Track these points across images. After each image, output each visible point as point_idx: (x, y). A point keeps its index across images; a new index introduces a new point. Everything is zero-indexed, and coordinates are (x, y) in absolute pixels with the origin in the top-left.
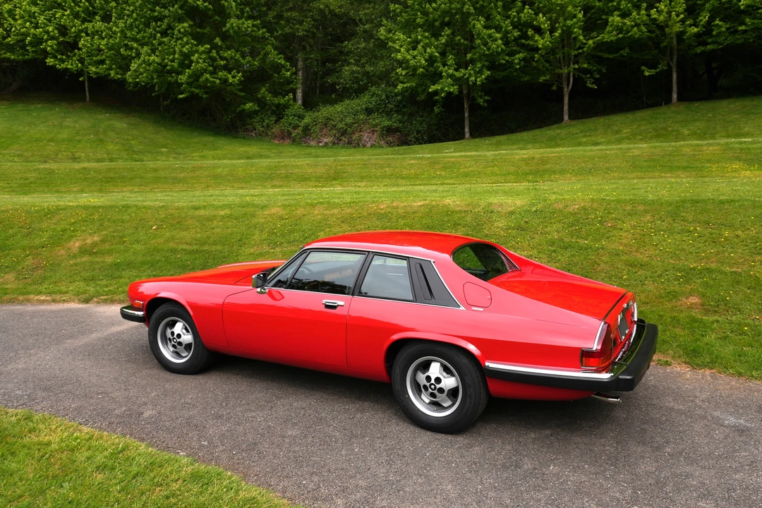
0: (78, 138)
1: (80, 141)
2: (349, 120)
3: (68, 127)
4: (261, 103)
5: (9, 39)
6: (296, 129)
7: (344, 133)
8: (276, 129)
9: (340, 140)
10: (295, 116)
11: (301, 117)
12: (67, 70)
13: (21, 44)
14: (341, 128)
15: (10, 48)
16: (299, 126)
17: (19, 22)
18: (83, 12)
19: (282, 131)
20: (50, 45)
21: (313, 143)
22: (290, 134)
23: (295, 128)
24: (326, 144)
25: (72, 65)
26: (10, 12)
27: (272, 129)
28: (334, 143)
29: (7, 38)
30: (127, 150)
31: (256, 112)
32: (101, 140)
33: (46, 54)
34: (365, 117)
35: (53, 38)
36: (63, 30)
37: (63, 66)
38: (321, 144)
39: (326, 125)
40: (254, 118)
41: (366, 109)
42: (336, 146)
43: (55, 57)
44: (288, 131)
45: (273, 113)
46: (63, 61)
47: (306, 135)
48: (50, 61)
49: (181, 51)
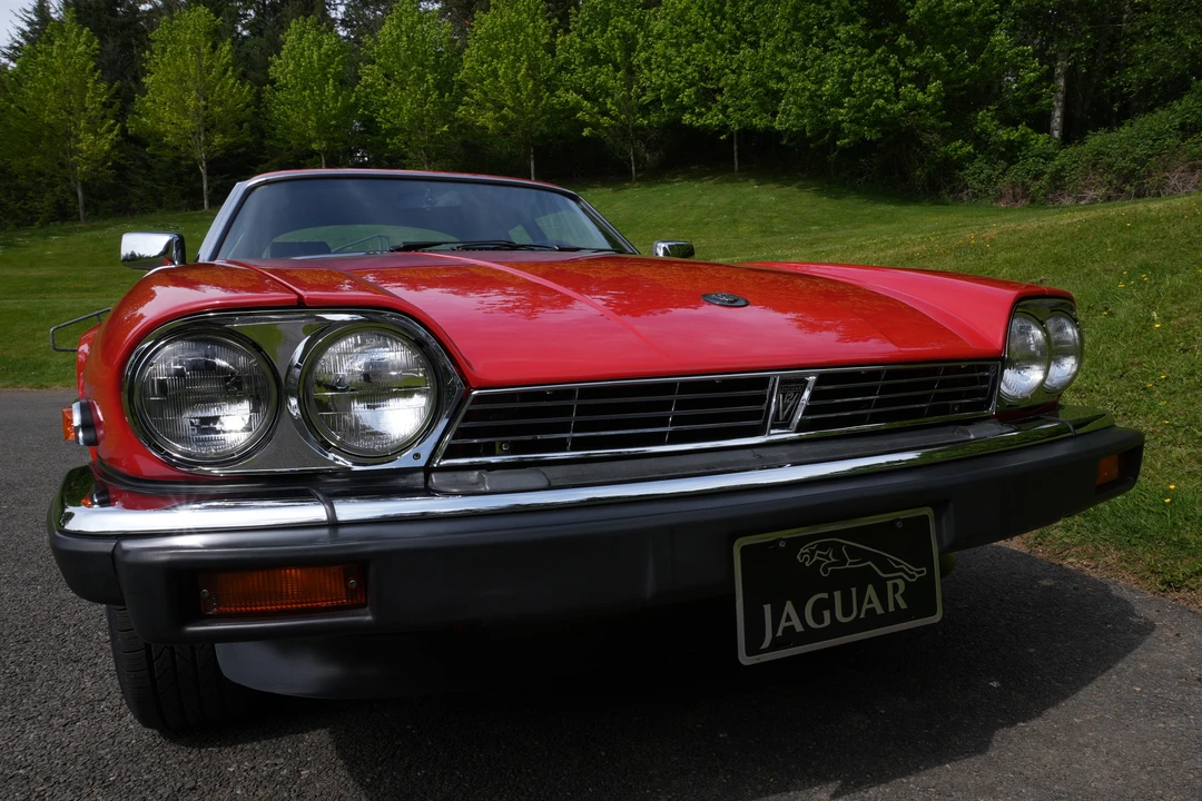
0: (706, 220)
1: (707, 224)
2: (1139, 152)
3: (700, 207)
4: (981, 142)
5: (644, 98)
6: (1038, 180)
7: (1128, 177)
8: (1004, 184)
9: (1122, 191)
10: (1037, 156)
11: (1049, 158)
12: (706, 128)
13: (656, 102)
14: (1124, 168)
15: (645, 110)
16: (1044, 173)
17: (654, 72)
18: (730, 42)
19: (1014, 185)
20: (687, 96)
21: (1067, 201)
22: (1026, 188)
23: (1036, 177)
24: (1094, 201)
25: (712, 119)
26: (647, 61)
27: (996, 183)
28: (1109, 198)
29: (641, 96)
30: (763, 231)
31: (971, 158)
32: (735, 221)
33: (683, 109)
34: (1178, 142)
35: (691, 85)
36: (704, 73)
37: (701, 122)
38: (1083, 203)
39: (1094, 165)
40: (967, 168)
41: (1183, 126)
42: (1111, 204)
43: (693, 113)
44: (1023, 183)
45: (1002, 156)
46: (700, 115)
47: (1057, 188)
48: (687, 118)
49: (841, 70)
